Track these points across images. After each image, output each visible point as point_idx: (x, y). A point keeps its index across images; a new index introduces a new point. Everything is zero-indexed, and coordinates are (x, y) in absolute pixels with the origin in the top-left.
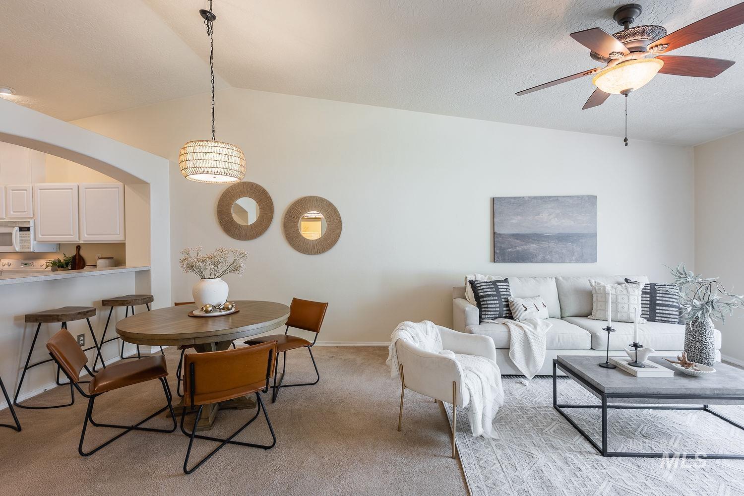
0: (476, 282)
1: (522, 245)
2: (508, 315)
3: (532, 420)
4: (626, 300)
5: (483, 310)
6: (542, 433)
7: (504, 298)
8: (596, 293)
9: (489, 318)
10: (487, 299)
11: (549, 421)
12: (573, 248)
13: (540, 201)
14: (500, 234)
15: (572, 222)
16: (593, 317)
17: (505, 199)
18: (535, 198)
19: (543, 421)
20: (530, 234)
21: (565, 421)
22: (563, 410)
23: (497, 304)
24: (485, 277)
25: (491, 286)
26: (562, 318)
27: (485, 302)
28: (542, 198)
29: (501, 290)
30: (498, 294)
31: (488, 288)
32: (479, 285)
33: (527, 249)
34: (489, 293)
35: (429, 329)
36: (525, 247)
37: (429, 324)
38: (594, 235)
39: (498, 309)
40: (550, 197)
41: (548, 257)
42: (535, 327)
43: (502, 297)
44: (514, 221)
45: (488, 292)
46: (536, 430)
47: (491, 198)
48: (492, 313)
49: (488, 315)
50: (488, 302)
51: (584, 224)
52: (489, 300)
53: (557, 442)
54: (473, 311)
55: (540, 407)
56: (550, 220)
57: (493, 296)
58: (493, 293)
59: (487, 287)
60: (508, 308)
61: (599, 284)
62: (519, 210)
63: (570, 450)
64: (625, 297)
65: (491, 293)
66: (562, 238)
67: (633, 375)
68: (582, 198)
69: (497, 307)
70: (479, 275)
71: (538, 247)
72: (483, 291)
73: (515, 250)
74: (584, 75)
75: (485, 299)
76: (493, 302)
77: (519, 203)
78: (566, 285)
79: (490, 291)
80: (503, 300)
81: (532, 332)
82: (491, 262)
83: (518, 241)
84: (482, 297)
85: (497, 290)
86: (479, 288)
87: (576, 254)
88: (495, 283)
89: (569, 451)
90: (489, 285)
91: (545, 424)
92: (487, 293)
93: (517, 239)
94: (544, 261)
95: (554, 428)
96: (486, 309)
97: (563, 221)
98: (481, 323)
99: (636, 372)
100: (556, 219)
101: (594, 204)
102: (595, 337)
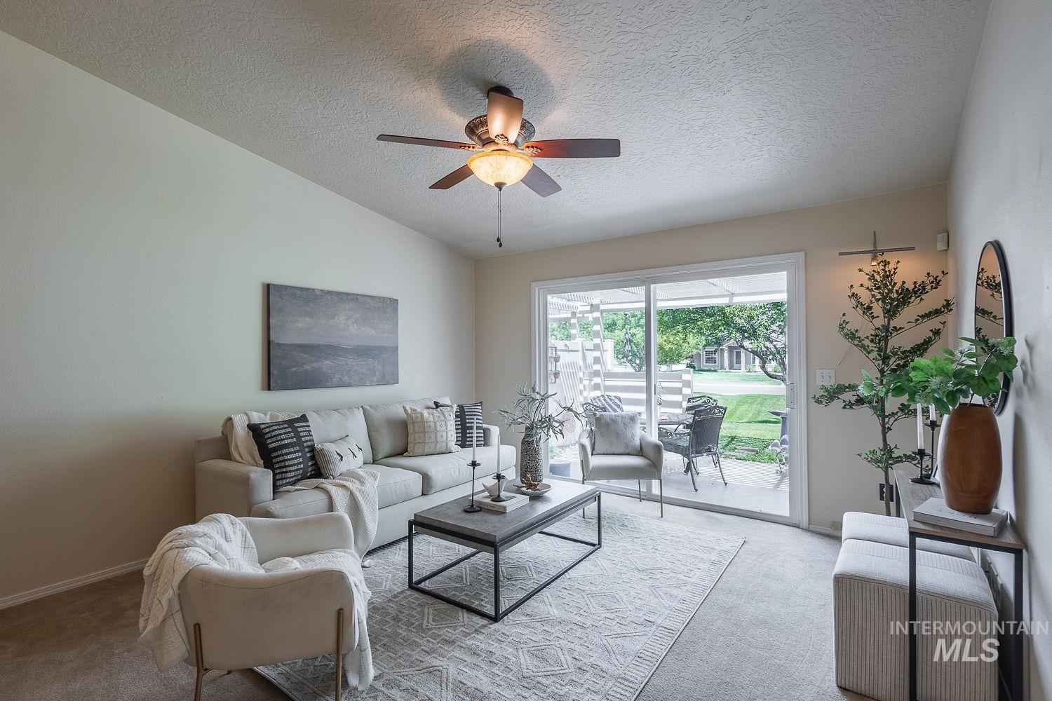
0: (263, 426)
1: (312, 362)
2: (313, 472)
3: (400, 620)
4: (444, 427)
5: (277, 471)
6: (423, 631)
7: (308, 447)
8: (413, 423)
9: (287, 484)
10: (284, 451)
11: (419, 609)
12: (374, 366)
13: (335, 298)
14: (279, 345)
15: (373, 332)
16: (411, 454)
17: (287, 289)
18: (329, 293)
19: (413, 613)
20: (323, 345)
21: (434, 600)
22: (422, 585)
23: (299, 457)
24: (265, 415)
25: (287, 430)
26: (375, 462)
27: (281, 458)
28: (338, 294)
29: (302, 434)
30: (299, 442)
31: (284, 434)
32: (268, 430)
33: (319, 368)
34: (286, 442)
35: (229, 529)
36: (316, 365)
37: (225, 518)
38: (396, 349)
39: (302, 466)
40: (348, 294)
41: (346, 379)
42: (362, 482)
43: (305, 445)
44: (300, 325)
45: (284, 439)
46: (414, 630)
47: (263, 284)
48: (293, 474)
49: (286, 478)
50: (286, 457)
51: (385, 335)
52: (287, 454)
53: (447, 633)
54: (262, 478)
55: (395, 596)
56: (348, 327)
57: (292, 445)
58: (291, 440)
59: (282, 431)
60: (314, 462)
61: (415, 410)
62: (308, 309)
63: (466, 635)
64: (443, 423)
65: (289, 441)
66: (363, 352)
67: (502, 512)
68: (383, 301)
69: (300, 463)
70: (254, 413)
71: (333, 364)
72: (274, 439)
73: (302, 369)
74: (461, 147)
75: (280, 453)
76: (294, 456)
77: (307, 297)
78: (377, 415)
79: (287, 439)
80: (307, 450)
81: (360, 490)
82: (263, 389)
83: (306, 356)
84: (275, 449)
85: (297, 435)
86: (267, 436)
87: (377, 373)
88: (291, 423)
89: (466, 637)
90: (283, 428)
91: (418, 616)
92: (283, 442)
93: (304, 352)
94: (341, 385)
95: (431, 617)
96: (283, 470)
97: (364, 329)
98: (278, 495)
99: (505, 508)
100: (355, 326)
101: (396, 309)
102: (426, 479)
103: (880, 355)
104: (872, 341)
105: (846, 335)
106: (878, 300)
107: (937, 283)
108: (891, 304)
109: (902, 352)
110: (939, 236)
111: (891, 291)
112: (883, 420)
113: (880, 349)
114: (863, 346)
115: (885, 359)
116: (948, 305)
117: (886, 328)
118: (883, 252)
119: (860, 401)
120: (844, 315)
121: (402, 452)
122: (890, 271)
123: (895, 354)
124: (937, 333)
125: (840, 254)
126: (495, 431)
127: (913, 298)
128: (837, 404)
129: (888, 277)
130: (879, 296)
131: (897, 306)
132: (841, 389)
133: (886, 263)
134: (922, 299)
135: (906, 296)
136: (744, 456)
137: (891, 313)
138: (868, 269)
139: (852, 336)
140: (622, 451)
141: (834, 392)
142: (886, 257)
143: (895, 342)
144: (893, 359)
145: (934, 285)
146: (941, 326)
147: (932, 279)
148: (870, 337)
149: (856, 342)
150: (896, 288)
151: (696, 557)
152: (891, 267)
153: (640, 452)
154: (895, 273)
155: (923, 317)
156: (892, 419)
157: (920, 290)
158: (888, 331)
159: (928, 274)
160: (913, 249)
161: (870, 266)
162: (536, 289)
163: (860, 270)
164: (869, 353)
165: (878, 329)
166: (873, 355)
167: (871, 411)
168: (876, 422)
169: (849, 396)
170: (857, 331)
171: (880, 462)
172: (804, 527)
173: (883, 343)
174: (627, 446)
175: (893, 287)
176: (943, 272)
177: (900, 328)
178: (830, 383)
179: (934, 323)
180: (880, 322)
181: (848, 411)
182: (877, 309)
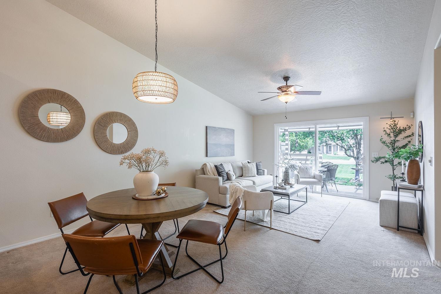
0: (218, 166)
1: (216, 149)
4: (253, 169)
5: (222, 178)
8: (244, 167)
9: (225, 181)
13: (221, 129)
14: (209, 144)
15: (229, 140)
17: (210, 128)
18: (219, 128)
20: (218, 144)
25: (221, 167)
29: (223, 169)
38: (234, 145)
39: (226, 177)
41: (223, 154)
43: (225, 171)
44: (213, 138)
50: (223, 174)
51: (232, 141)
60: (228, 176)
61: (245, 163)
62: (215, 133)
68: (231, 130)
72: (219, 170)
73: (214, 151)
77: (215, 130)
83: (215, 147)
87: (230, 152)
94: (222, 156)
98: (223, 184)
101: (234, 133)
102: (254, 183)
103: (392, 148)
104: (390, 144)
105: (382, 142)
106: (392, 132)
107: (410, 128)
108: (396, 133)
109: (399, 147)
110: (411, 113)
111: (396, 130)
112: (393, 167)
113: (392, 146)
114: (387, 146)
115: (394, 149)
116: (413, 134)
117: (394, 140)
118: (394, 118)
119: (386, 161)
120: (382, 136)
121: (242, 176)
122: (396, 124)
123: (397, 148)
124: (409, 142)
125: (381, 118)
126: (266, 171)
127: (403, 132)
128: (379, 162)
129: (395, 125)
130: (392, 131)
131: (398, 134)
132: (380, 158)
133: (395, 121)
134: (405, 132)
135: (400, 131)
136: (342, 183)
137: (396, 136)
138: (389, 123)
139: (384, 143)
140: (308, 177)
141: (378, 159)
142: (395, 119)
143: (397, 144)
144: (396, 149)
145: (409, 128)
146: (411, 140)
147: (408, 127)
148: (390, 143)
149: (385, 144)
150: (398, 129)
151: (336, 205)
152: (396, 122)
153: (314, 178)
154: (397, 124)
155: (406, 137)
156: (396, 166)
157: (405, 130)
158: (395, 141)
159: (407, 125)
160: (403, 117)
161: (390, 122)
162: (276, 126)
163: (387, 124)
164: (389, 147)
165: (392, 140)
166: (390, 148)
167: (390, 164)
168: (391, 167)
169: (383, 160)
170: (385, 141)
171: (392, 178)
172: (368, 200)
173: (393, 145)
174: (310, 176)
175: (397, 129)
176: (411, 125)
177: (399, 141)
178: (377, 156)
179: (409, 139)
180: (393, 138)
181: (382, 164)
182: (392, 135)
